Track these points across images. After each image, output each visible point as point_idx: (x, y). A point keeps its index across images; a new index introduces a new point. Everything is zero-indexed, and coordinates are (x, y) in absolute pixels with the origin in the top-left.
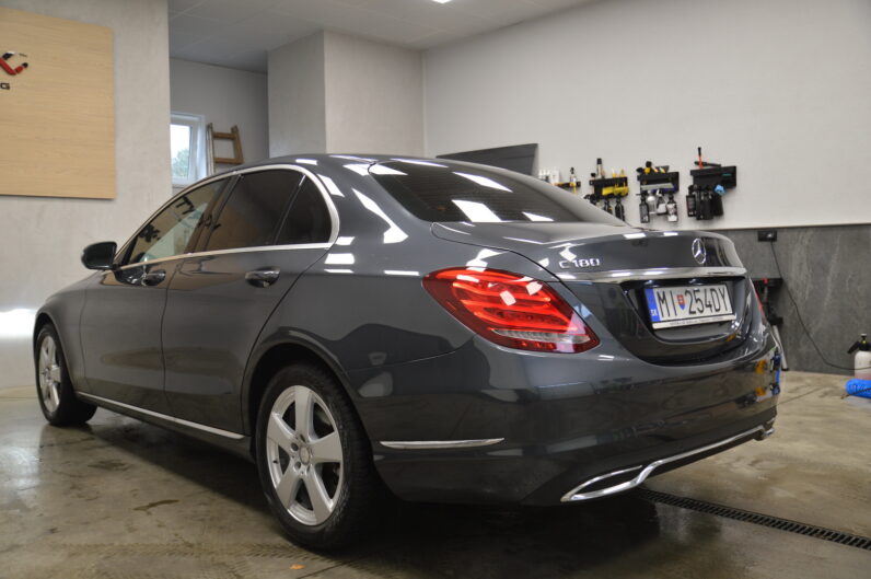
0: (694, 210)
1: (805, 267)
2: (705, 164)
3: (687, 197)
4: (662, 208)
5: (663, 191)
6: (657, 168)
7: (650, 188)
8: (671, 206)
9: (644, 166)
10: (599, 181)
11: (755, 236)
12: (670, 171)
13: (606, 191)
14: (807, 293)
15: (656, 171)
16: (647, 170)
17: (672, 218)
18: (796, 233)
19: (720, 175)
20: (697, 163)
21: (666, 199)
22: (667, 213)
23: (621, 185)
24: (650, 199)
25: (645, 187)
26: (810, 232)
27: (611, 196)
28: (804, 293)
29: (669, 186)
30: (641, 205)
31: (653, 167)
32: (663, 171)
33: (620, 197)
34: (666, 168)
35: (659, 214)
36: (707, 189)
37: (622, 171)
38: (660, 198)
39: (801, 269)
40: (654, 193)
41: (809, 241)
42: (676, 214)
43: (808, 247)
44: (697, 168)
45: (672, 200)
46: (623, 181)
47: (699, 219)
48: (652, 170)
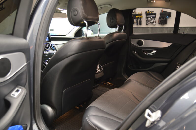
0: (160, 22)
2: (163, 11)
3: (159, 19)
4: (152, 21)
5: (153, 17)
7: (149, 16)
8: (154, 21)
9: (147, 11)
10: (135, 14)
12: (154, 12)
13: (137, 17)
15: (151, 12)
16: (148, 12)
17: (155, 24)
19: (168, 14)
20: (161, 11)
21: (153, 19)
22: (153, 22)
23: (141, 15)
24: (149, 19)
25: (147, 16)
26: (188, 28)
27: (138, 18)
30: (146, 20)
32: (152, 12)
33: (141, 18)
34: (153, 12)
35: (151, 23)
36: (164, 17)
37: (141, 12)
38: (152, 19)
41: (188, 30)
42: (155, 23)
44: (161, 12)
45: (155, 20)
46: (141, 14)
47: (162, 24)
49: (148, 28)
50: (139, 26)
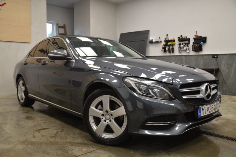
0: (194, 49)
1: (226, 65)
2: (197, 36)
3: (192, 45)
4: (185, 48)
5: (185, 44)
6: (184, 37)
7: (181, 43)
8: (187, 48)
9: (180, 37)
10: (167, 41)
11: (211, 56)
12: (188, 38)
13: (169, 44)
14: (226, 73)
15: (183, 38)
16: (181, 38)
17: (188, 51)
18: (223, 56)
19: (202, 39)
20: (195, 36)
21: (186, 46)
22: (186, 50)
23: (173, 42)
24: (182, 46)
25: (180, 42)
26: (227, 56)
28: (225, 73)
29: (187, 42)
30: (179, 47)
31: (183, 37)
32: (185, 38)
33: (173, 45)
34: (186, 37)
35: (184, 50)
36: (198, 43)
37: (174, 38)
38: (185, 46)
39: (224, 66)
40: (183, 44)
41: (227, 58)
42: (189, 50)
43: (227, 60)
44: (195, 37)
45: (188, 46)
46: (174, 41)
47: (195, 51)
48: (182, 38)
49: (182, 57)
50: (172, 54)
